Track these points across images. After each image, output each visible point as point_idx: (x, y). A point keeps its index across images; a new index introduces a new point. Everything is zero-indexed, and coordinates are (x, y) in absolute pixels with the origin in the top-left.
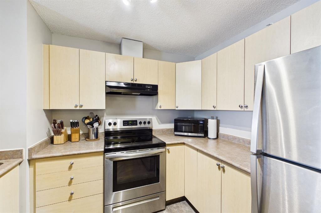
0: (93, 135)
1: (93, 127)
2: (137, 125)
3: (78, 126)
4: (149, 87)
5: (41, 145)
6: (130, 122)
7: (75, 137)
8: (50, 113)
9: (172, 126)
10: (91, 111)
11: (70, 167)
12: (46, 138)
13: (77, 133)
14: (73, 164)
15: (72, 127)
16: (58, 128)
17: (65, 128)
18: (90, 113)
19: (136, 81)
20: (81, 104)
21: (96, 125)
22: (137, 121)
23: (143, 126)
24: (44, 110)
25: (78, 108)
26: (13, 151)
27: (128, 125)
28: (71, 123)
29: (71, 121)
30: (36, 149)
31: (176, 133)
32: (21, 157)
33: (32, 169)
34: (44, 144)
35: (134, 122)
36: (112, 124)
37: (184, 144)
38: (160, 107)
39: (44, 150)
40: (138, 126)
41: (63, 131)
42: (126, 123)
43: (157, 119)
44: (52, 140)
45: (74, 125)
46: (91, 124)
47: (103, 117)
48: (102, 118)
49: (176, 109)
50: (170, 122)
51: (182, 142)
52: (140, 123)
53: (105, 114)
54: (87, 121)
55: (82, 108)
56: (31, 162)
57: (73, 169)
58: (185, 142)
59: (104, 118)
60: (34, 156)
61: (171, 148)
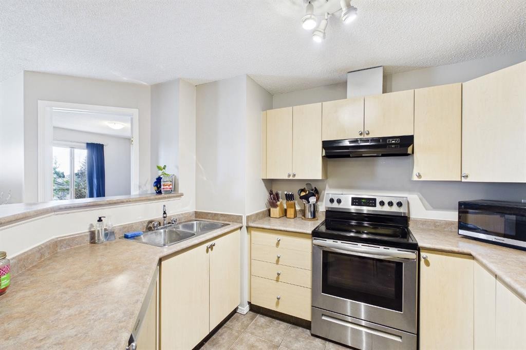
0: (310, 214)
1: (309, 202)
2: (375, 206)
3: (294, 199)
4: (393, 140)
5: (257, 214)
6: (364, 201)
7: (291, 212)
8: (270, 183)
9: (453, 216)
10: (308, 182)
11: (278, 244)
12: (265, 209)
13: (292, 208)
14: (280, 240)
15: (287, 200)
16: (274, 199)
17: (281, 200)
18: (307, 184)
19: (368, 134)
20: (294, 172)
21: (313, 200)
22: (376, 199)
23: (386, 209)
24: (263, 179)
25: (291, 178)
26: (237, 216)
27: (360, 204)
28: (286, 195)
29: (286, 193)
30: (253, 218)
31: (461, 232)
32: (242, 223)
33: (249, 236)
34: (261, 215)
35: (371, 202)
36: (335, 202)
37: (470, 256)
38: (419, 176)
39: (261, 220)
40: (378, 208)
41: (278, 203)
42: (356, 201)
43: (420, 199)
44: (269, 213)
45: (289, 197)
46: (306, 198)
47: (325, 190)
48: (323, 192)
49: (464, 180)
50: (448, 208)
51: (466, 250)
52: (390, 204)
53: (327, 187)
54: (303, 194)
55: (296, 178)
56: (249, 229)
57: (280, 246)
58: (473, 254)
59: (326, 192)
60: (251, 224)
61: (431, 257)
